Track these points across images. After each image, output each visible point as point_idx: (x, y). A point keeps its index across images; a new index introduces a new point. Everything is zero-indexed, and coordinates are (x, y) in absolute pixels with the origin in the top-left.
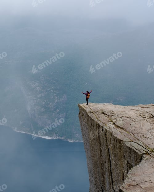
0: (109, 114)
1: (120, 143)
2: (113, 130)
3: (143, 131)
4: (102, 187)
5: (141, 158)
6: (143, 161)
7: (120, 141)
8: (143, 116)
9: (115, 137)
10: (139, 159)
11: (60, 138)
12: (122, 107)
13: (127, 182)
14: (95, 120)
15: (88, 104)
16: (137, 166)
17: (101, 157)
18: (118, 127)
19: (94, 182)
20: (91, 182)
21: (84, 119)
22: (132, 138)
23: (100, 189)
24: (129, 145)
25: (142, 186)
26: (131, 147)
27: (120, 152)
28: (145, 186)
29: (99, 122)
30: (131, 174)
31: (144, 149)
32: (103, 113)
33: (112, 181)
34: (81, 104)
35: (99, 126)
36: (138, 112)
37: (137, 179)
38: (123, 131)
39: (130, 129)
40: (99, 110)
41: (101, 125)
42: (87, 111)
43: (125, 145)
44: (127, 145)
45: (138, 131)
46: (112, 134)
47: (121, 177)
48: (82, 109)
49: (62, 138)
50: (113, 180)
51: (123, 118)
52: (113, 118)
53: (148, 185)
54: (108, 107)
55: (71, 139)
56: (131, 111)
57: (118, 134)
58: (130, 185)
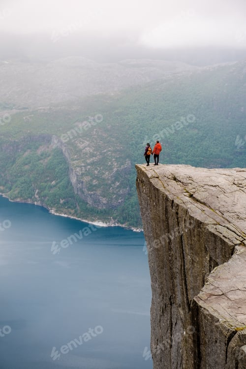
0: (185, 181)
1: (199, 227)
2: (189, 206)
3: (238, 208)
4: (170, 299)
5: (232, 251)
6: (235, 256)
7: (199, 224)
8: (239, 185)
9: (191, 218)
10: (228, 252)
11: (121, 225)
12: (205, 170)
13: (206, 290)
14: (162, 189)
15: (148, 165)
16: (225, 263)
17: (170, 249)
18: (197, 201)
19: (159, 290)
20: (154, 290)
21: (145, 189)
22: (219, 219)
23: (168, 302)
24: (212, 231)
25: (230, 297)
26: (216, 233)
27: (199, 241)
28: (236, 297)
29: (167, 193)
30: (214, 277)
31: (237, 237)
32: (175, 179)
33: (187, 289)
34: (139, 165)
35: (167, 199)
36: (231, 179)
37: (224, 286)
38: (206, 208)
39: (216, 204)
40: (168, 174)
41: (170, 197)
42: (149, 176)
43: (208, 230)
44: (210, 230)
45: (230, 209)
46: (186, 212)
47: (199, 282)
48: (141, 173)
49: (123, 226)
50: (188, 287)
51: (206, 187)
52: (190, 186)
53: (240, 295)
54: (183, 170)
55: (136, 227)
56: (220, 177)
57: (197, 212)
58: (211, 295)
